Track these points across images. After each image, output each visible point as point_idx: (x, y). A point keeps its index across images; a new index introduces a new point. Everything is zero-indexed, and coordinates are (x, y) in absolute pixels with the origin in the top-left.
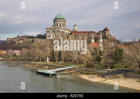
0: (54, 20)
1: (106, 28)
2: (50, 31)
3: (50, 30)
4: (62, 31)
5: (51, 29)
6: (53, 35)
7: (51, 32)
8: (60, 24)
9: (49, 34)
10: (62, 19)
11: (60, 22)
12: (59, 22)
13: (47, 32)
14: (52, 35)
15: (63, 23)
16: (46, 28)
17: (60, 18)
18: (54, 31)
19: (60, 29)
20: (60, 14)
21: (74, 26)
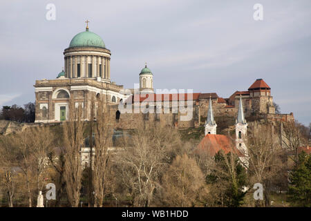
0: (66, 51)
1: (259, 81)
2: (49, 93)
3: (50, 89)
4: (98, 91)
5: (55, 86)
6: (63, 108)
7: (54, 96)
8: (91, 65)
9: (46, 105)
10: (96, 47)
11: (89, 58)
12: (83, 59)
13: (39, 95)
14: (57, 107)
15: (102, 62)
16: (37, 81)
17: (90, 44)
18: (68, 91)
19: (88, 86)
20: (87, 29)
21: (141, 74)
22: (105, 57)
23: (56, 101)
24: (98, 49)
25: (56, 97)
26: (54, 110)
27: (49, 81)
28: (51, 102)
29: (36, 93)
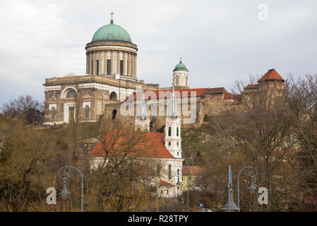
0: (88, 46)
1: (271, 71)
2: (59, 92)
3: (59, 87)
5: (63, 84)
6: (71, 109)
7: (63, 96)
9: (55, 106)
13: (49, 94)
14: (66, 107)
15: (124, 58)
16: (46, 79)
17: (110, 37)
18: (76, 89)
19: (95, 84)
20: (112, 22)
21: (174, 70)
22: (128, 52)
23: (65, 101)
24: (119, 44)
25: (65, 97)
26: (62, 110)
27: (58, 78)
28: (60, 102)
29: (46, 93)
